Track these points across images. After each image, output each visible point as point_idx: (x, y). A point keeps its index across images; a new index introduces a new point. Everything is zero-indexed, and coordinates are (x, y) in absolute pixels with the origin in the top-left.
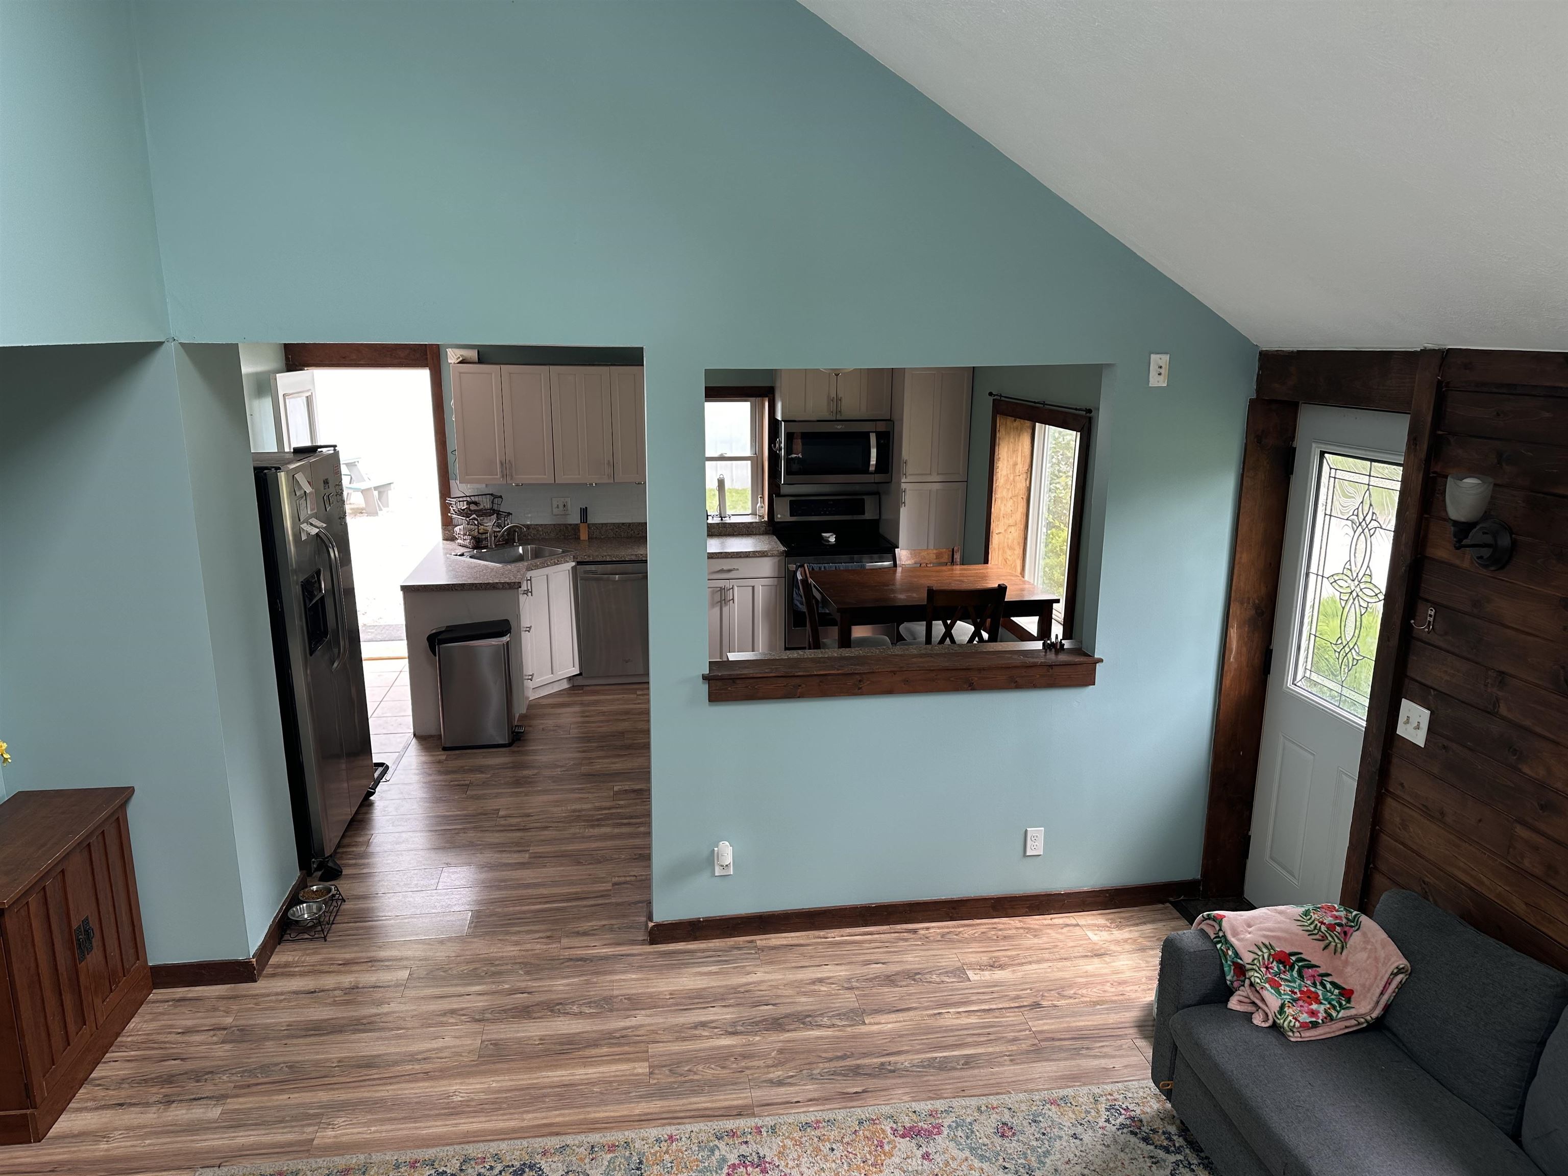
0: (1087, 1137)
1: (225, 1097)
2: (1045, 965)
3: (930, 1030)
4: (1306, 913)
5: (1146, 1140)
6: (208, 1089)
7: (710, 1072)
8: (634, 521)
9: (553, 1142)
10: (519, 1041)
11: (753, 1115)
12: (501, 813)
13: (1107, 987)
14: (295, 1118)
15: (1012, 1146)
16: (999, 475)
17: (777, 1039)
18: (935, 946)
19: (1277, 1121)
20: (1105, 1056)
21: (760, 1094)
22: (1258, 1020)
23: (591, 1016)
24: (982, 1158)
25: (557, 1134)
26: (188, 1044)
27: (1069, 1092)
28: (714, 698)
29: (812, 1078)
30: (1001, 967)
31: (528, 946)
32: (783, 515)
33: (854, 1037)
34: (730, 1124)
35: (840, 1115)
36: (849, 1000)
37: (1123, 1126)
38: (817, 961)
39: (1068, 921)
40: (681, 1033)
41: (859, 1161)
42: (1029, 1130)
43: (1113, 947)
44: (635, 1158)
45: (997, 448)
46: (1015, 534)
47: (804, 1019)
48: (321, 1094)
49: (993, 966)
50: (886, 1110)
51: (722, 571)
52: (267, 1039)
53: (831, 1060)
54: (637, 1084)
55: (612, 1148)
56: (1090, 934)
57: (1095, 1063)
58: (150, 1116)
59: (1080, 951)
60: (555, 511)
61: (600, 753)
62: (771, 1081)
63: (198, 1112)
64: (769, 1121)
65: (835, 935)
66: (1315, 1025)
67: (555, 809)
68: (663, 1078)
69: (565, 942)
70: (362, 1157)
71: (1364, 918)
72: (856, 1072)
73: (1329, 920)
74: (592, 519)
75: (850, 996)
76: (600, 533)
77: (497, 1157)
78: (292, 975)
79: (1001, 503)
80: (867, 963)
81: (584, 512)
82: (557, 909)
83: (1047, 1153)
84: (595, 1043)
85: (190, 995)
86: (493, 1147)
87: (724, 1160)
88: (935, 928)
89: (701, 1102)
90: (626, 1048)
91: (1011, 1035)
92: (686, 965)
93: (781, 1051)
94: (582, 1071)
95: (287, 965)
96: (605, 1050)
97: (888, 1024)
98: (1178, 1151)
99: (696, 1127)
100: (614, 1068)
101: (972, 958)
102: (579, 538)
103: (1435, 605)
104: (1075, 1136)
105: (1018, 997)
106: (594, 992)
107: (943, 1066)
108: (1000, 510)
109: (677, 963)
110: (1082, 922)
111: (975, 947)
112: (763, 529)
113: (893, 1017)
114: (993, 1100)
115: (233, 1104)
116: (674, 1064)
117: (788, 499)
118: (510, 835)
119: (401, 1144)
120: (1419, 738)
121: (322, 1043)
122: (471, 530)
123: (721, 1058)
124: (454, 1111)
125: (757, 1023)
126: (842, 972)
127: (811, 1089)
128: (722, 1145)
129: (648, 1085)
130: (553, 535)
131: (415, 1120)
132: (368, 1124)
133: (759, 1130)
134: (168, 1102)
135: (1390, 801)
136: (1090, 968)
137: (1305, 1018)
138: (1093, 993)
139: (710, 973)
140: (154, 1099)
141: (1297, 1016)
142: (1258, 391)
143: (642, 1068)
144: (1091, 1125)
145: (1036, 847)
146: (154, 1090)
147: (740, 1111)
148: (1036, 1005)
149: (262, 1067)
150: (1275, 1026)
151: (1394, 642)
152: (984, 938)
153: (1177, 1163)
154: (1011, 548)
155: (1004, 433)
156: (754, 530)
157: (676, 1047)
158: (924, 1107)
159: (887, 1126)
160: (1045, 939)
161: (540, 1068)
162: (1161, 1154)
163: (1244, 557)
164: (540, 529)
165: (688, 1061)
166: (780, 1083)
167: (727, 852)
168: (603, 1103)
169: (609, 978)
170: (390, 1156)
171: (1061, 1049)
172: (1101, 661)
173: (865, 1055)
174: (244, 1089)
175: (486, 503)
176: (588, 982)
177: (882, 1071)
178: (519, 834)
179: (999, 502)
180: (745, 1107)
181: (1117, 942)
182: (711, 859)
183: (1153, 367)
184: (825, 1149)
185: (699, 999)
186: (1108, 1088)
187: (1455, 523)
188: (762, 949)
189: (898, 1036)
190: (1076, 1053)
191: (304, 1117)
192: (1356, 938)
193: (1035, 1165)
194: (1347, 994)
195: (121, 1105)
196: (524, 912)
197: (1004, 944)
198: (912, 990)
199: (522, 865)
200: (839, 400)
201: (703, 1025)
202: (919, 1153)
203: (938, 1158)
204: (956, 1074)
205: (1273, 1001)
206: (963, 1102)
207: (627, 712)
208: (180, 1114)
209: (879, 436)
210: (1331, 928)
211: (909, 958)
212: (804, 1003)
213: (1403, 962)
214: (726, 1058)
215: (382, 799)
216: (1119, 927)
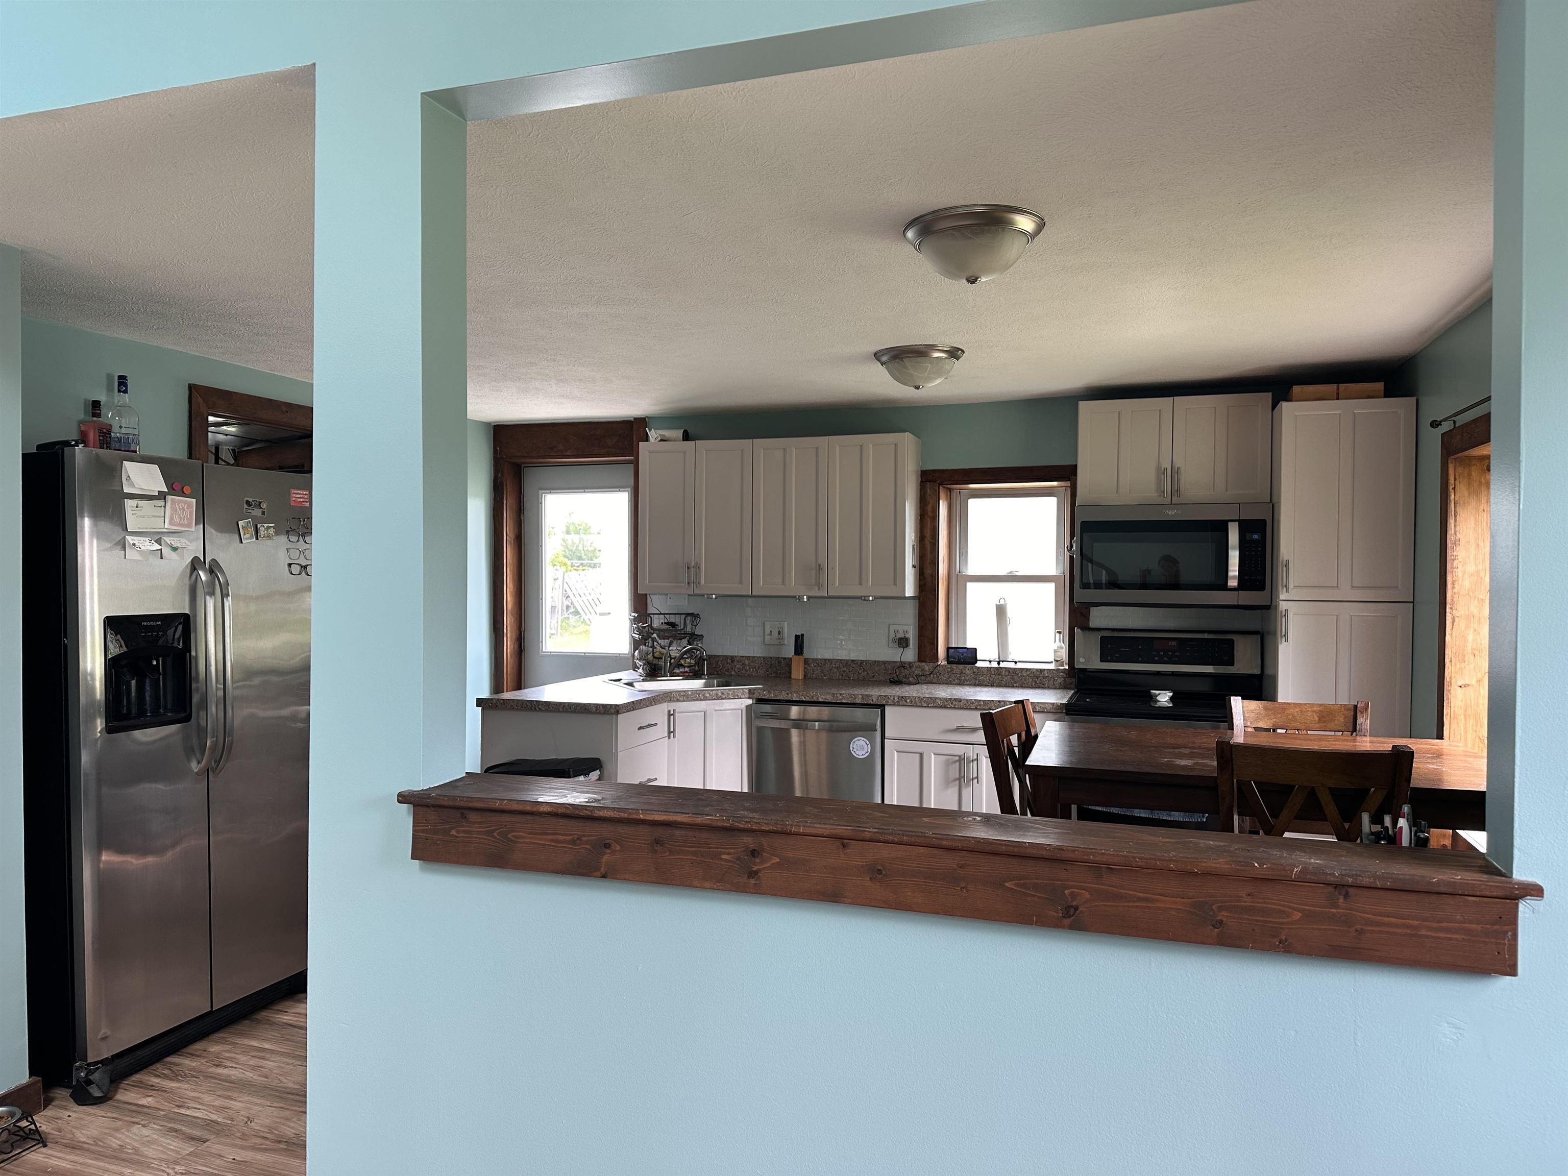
8: (868, 659)
16: (1459, 572)
32: (1091, 660)
45: (1451, 521)
51: (959, 729)
60: (767, 639)
74: (807, 653)
76: (822, 672)
79: (1467, 627)
81: (799, 642)
102: (790, 677)
108: (1466, 640)
112: (1060, 680)
117: (1099, 635)
130: (762, 671)
155: (1466, 494)
156: (1046, 681)
164: (747, 662)
172: (1536, 891)
179: (1461, 624)
200: (1175, 472)
209: (1246, 527)
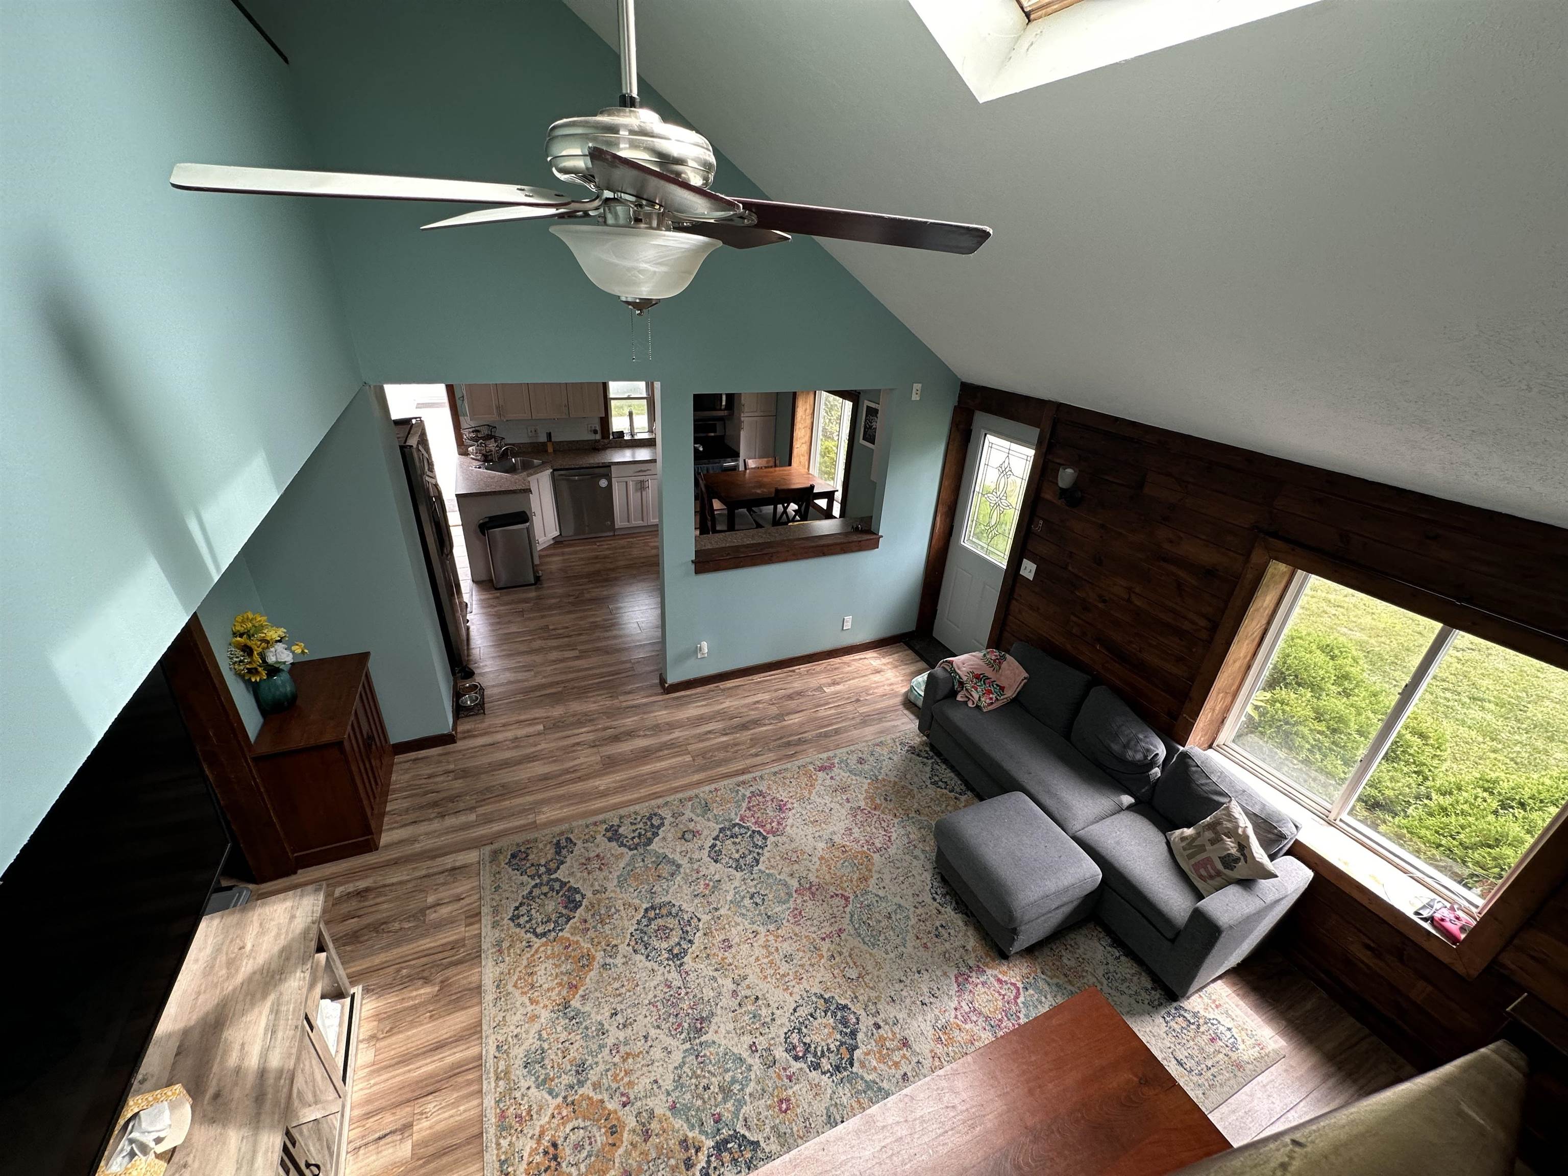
0: (895, 758)
1: (474, 808)
2: (857, 680)
3: (816, 719)
4: (985, 655)
5: (918, 755)
6: (462, 805)
7: (721, 755)
8: (580, 439)
9: (660, 801)
10: (620, 754)
11: (750, 772)
12: (551, 627)
13: (886, 687)
14: (520, 812)
15: (866, 767)
16: (798, 415)
17: (746, 735)
18: (805, 677)
19: (987, 748)
20: (893, 720)
21: (749, 762)
22: (970, 704)
23: (652, 735)
24: (855, 775)
25: (660, 797)
26: (436, 783)
27: (882, 739)
28: (697, 572)
29: (770, 750)
30: (838, 684)
31: (601, 703)
33: (782, 728)
34: (741, 778)
35: (789, 765)
36: (774, 710)
37: (908, 751)
38: (752, 693)
39: (862, 656)
40: (701, 738)
41: (803, 785)
42: (871, 759)
43: (883, 667)
44: (703, 802)
46: (805, 448)
47: (756, 723)
48: (527, 798)
49: (834, 683)
50: (808, 760)
51: (641, 471)
52: (480, 773)
53: (775, 740)
54: (689, 766)
55: (690, 799)
56: (872, 662)
57: (889, 723)
58: (436, 825)
59: (869, 671)
60: (530, 434)
61: (591, 586)
62: (751, 755)
63: (463, 819)
64: (758, 774)
65: (757, 678)
66: (992, 703)
67: (581, 623)
68: (700, 761)
69: (621, 698)
70: (567, 825)
71: (1007, 656)
72: (789, 744)
73: (993, 658)
74: (554, 439)
75: (774, 708)
76: (562, 447)
77: (636, 813)
78: (475, 736)
79: (799, 431)
80: (776, 690)
81: (549, 435)
82: (609, 681)
83: (881, 768)
84: (660, 749)
85: (420, 756)
86: (631, 809)
87: (744, 795)
88: (803, 668)
89: (723, 770)
90: (676, 750)
91: (851, 716)
92: (689, 703)
93: (751, 740)
94: (658, 764)
95: (468, 731)
96: (666, 752)
97: (795, 719)
98: (932, 758)
99: (726, 782)
100: (674, 760)
101: (824, 681)
102: (549, 452)
103: (1042, 519)
104: (890, 758)
105: (849, 698)
106: (648, 723)
107: (826, 735)
108: (798, 434)
109: (682, 703)
110: (867, 656)
111: (823, 675)
113: (797, 715)
114: (852, 748)
115: (481, 810)
116: (703, 754)
118: (561, 640)
119: (584, 815)
120: (1031, 577)
121: (514, 771)
122: (481, 450)
123: (725, 747)
124: (604, 794)
125: (735, 728)
126: (766, 696)
127: (772, 756)
128: (740, 788)
129: (694, 766)
130: (531, 450)
131: (585, 802)
132: (561, 808)
133: (755, 779)
134: (442, 816)
135: (1014, 602)
136: (876, 679)
137: (988, 701)
138: (880, 691)
139: (703, 706)
140: (433, 816)
141: (985, 701)
142: (959, 402)
143: (688, 758)
144: (895, 753)
145: (847, 626)
146: (430, 811)
147: (743, 772)
148: (858, 700)
149: (486, 789)
150: (978, 707)
151: (1022, 534)
152: (826, 670)
153: (932, 763)
154: (803, 455)
157: (701, 745)
158: (824, 756)
159: (811, 767)
160: (853, 667)
161: (637, 766)
162: (925, 760)
163: (946, 483)
164: (522, 445)
165: (710, 751)
166: (756, 755)
167: (705, 645)
168: (676, 778)
169: (652, 715)
170: (582, 822)
171: (874, 720)
173: (791, 735)
174: (482, 802)
175: (485, 431)
176: (642, 719)
177: (800, 742)
178: (566, 639)
180: (744, 769)
181: (885, 664)
182: (697, 650)
183: (914, 390)
184: (787, 781)
185: (701, 720)
186: (898, 735)
187: (1061, 488)
188: (723, 690)
189: (802, 724)
190: (880, 720)
191: (524, 811)
192: (1004, 665)
193: (877, 774)
194: (1002, 688)
195: (415, 822)
196: (592, 684)
197: (836, 672)
198: (800, 701)
199: (577, 658)
201: (710, 732)
202: (828, 777)
203: (837, 778)
204: (833, 738)
205: (976, 696)
206: (840, 751)
207: (597, 557)
208: (450, 821)
210: (995, 661)
211: (795, 685)
212: (754, 714)
213: (1026, 675)
214: (726, 747)
215: (473, 624)
216: (883, 657)
